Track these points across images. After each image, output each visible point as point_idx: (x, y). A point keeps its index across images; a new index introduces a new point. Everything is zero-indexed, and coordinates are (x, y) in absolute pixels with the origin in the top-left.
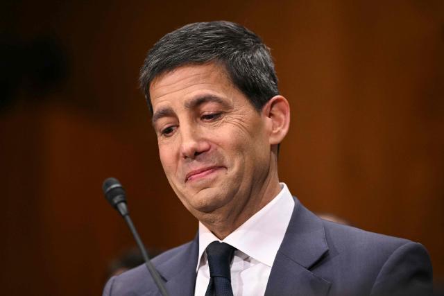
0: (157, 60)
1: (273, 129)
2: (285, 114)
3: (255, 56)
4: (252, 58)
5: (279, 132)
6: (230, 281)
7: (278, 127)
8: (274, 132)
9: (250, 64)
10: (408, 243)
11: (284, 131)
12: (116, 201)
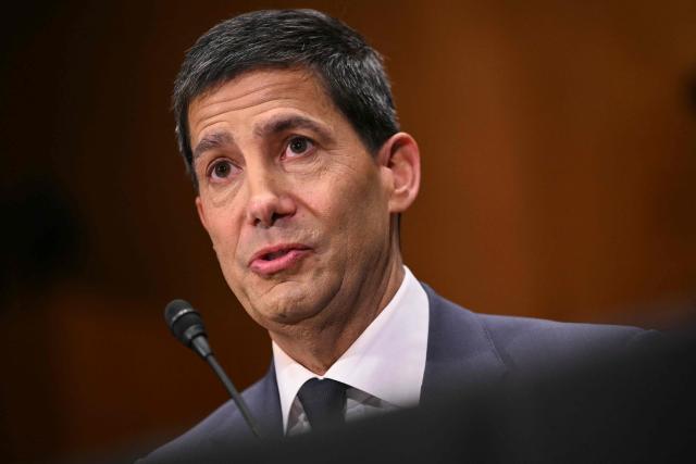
0: (209, 62)
1: (396, 187)
2: (411, 163)
3: (365, 65)
4: (360, 67)
5: (405, 193)
7: (403, 184)
8: (397, 191)
9: (358, 75)
11: (413, 192)
12: (189, 336)
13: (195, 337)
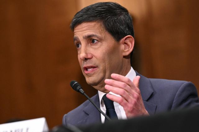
2: (132, 43)
5: (128, 51)
6: (114, 109)
8: (125, 50)
10: (185, 83)
12: (78, 89)
13: (80, 89)
